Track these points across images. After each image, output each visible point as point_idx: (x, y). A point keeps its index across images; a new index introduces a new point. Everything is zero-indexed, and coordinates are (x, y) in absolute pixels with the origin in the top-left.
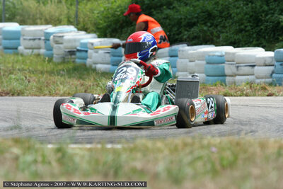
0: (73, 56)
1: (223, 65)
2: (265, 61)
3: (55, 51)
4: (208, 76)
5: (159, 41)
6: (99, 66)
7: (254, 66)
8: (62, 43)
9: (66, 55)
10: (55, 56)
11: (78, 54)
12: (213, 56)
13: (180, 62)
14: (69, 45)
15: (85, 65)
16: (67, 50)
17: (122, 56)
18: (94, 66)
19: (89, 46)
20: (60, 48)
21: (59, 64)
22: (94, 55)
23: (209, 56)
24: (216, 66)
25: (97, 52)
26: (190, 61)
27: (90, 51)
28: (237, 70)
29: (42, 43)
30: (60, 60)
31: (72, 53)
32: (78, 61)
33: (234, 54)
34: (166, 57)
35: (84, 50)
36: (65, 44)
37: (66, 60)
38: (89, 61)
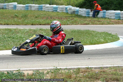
4: (116, 17)
6: (83, 15)
13: (106, 14)
15: (78, 15)
27: (79, 12)
29: (64, 10)
31: (74, 12)
35: (78, 11)
36: (72, 10)
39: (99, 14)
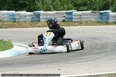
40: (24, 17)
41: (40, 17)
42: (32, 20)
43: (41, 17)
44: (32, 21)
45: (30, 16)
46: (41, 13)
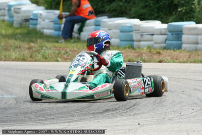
0: (28, 23)
1: (132, 33)
2: (161, 31)
3: (15, 19)
4: (121, 41)
5: (88, 14)
6: (47, 32)
7: (153, 35)
8: (19, 13)
9: (23, 22)
10: (15, 22)
11: (31, 22)
12: (125, 26)
14: (25, 15)
15: (35, 30)
16: (23, 18)
17: (61, 24)
18: (42, 30)
19: (39, 15)
20: (18, 16)
21: (17, 28)
22: (43, 23)
23: (122, 26)
24: (127, 34)
25: (44, 20)
26: (109, 30)
27: (39, 20)
28: (142, 37)
29: (6, 12)
30: (19, 26)
31: (27, 20)
32: (31, 26)
33: (139, 26)
34: (92, 25)
35: (35, 19)
37: (23, 26)
38: (39, 27)
39: (85, 28)
40: (149, 37)
41: (181, 37)
42: (164, 45)
43: (184, 37)
44: (165, 48)
45: (162, 34)
46: (184, 26)
